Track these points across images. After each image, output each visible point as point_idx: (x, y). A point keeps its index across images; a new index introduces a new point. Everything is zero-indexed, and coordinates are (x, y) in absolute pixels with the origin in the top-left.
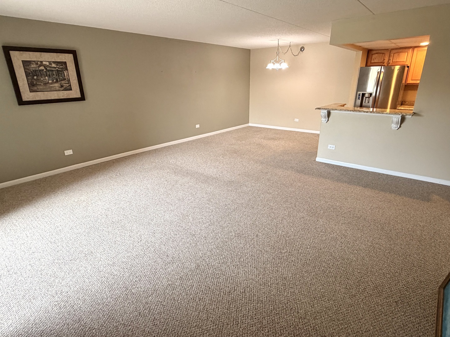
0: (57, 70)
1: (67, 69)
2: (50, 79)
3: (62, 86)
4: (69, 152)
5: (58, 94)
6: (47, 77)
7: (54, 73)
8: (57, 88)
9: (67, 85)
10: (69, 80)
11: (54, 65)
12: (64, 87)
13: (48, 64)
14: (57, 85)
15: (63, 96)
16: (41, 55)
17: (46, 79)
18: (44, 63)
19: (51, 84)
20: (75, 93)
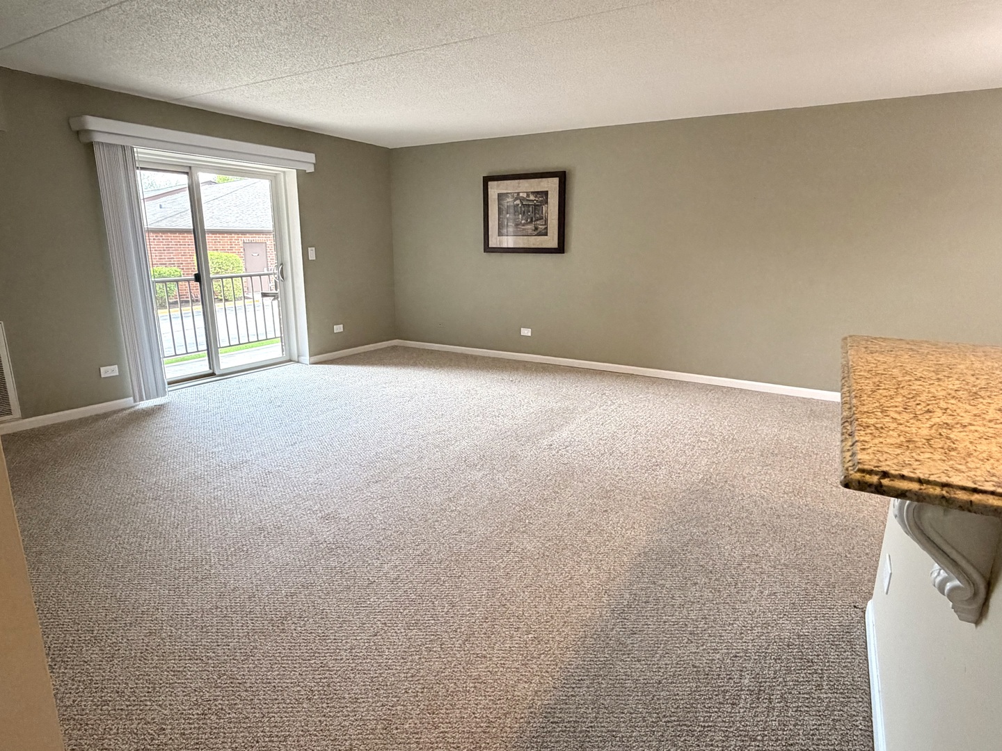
0: (535, 205)
1: (547, 203)
2: (524, 218)
3: (536, 229)
4: (526, 332)
5: (528, 241)
6: (520, 216)
7: (531, 209)
8: (530, 231)
9: (543, 227)
10: (546, 221)
11: (532, 198)
12: (539, 230)
13: (525, 195)
14: (530, 227)
15: (534, 244)
16: (519, 183)
17: (519, 218)
18: (521, 195)
19: (523, 226)
20: (551, 241)
